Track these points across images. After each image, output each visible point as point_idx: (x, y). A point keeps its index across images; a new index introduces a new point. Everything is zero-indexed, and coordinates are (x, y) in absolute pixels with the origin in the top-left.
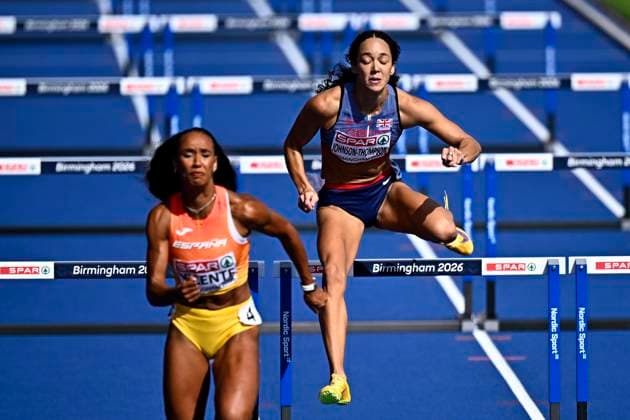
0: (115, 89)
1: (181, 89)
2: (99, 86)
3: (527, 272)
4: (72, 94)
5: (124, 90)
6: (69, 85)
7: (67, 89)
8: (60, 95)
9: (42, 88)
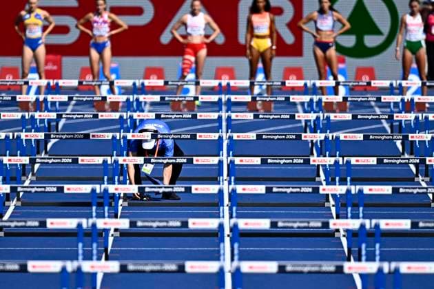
0: (340, 269)
1: (386, 270)
2: (329, 267)
4: (310, 272)
5: (346, 271)
6: (308, 266)
7: (306, 269)
8: (301, 272)
9: (289, 268)
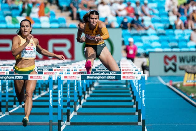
3: (43, 79)
